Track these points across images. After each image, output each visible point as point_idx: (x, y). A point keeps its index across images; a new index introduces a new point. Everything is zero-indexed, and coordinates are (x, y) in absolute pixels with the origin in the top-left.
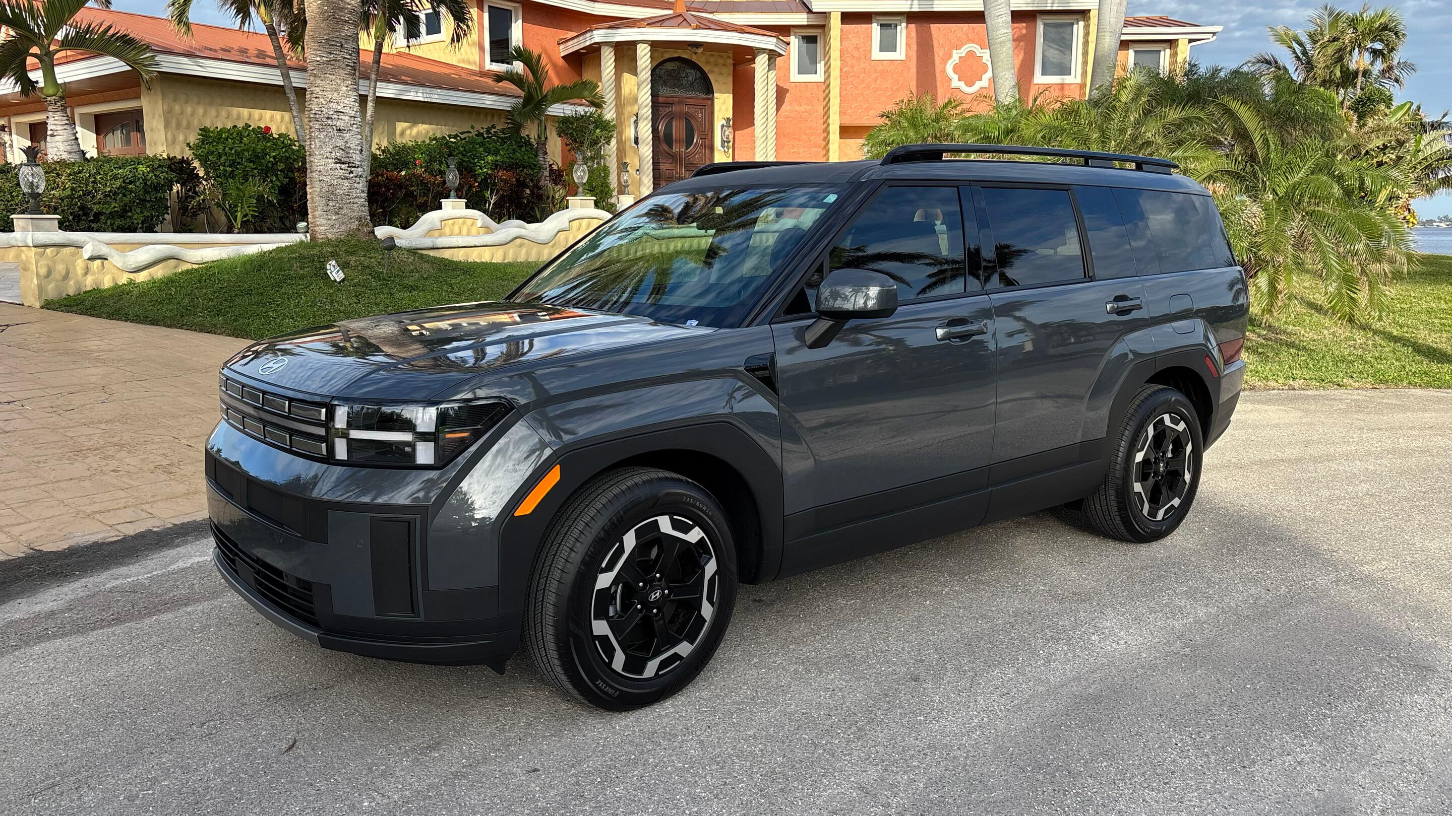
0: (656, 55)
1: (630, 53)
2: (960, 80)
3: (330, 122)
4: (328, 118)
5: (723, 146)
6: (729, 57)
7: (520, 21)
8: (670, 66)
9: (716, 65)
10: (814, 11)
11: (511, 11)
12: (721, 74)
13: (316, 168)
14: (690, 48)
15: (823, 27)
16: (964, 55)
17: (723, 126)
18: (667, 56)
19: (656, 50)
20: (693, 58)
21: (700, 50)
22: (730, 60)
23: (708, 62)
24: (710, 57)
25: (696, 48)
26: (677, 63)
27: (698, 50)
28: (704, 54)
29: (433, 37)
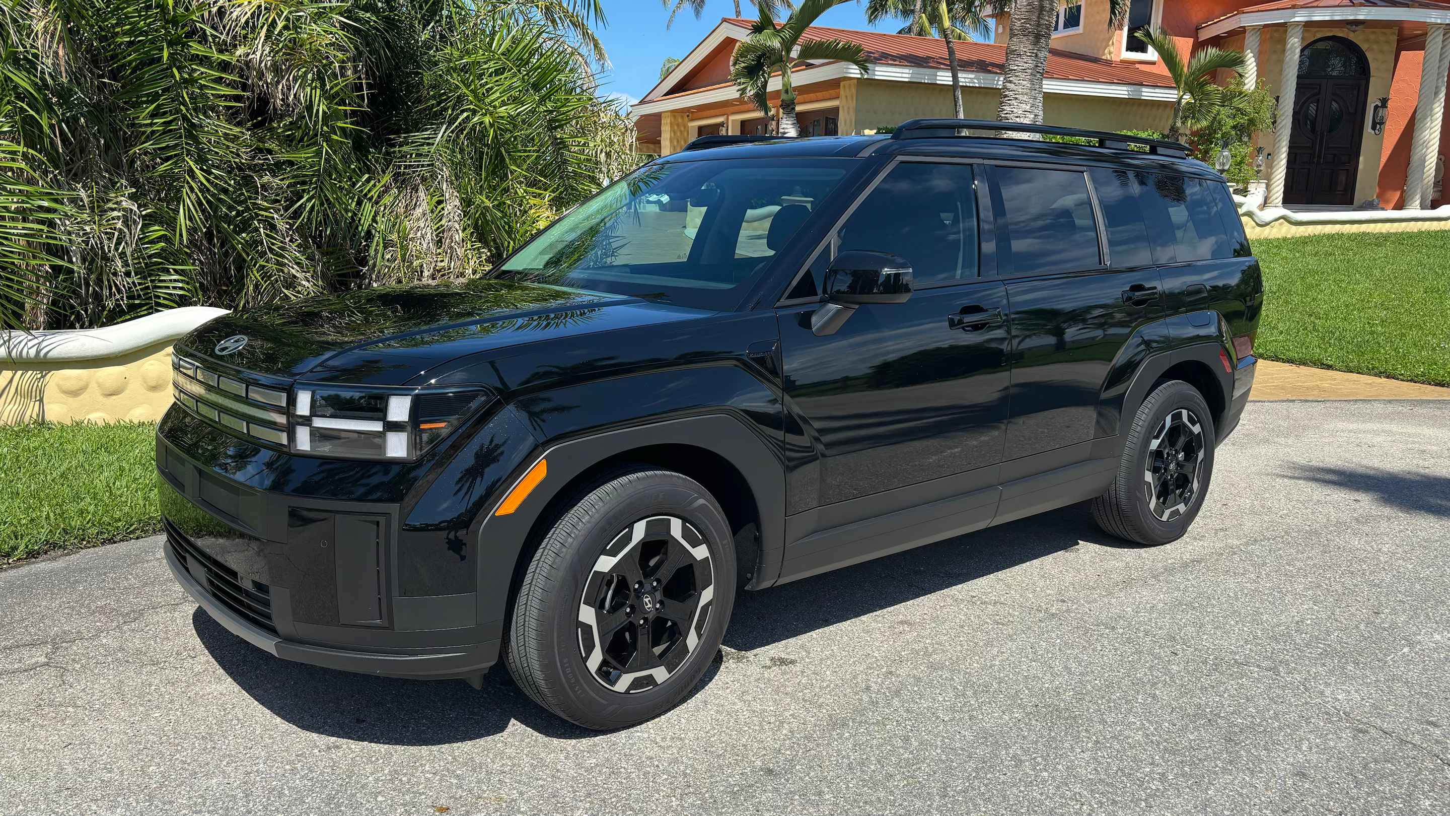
0: (1306, 35)
1: (1279, 35)
5: (1374, 128)
6: (1393, 33)
7: (1161, 10)
8: (1321, 46)
9: (1377, 42)
12: (1381, 52)
14: (1349, 27)
17: (1376, 107)
18: (1319, 36)
19: (1308, 31)
20: (1351, 37)
21: (1360, 27)
22: (1395, 38)
23: (1367, 41)
24: (1372, 37)
25: (1356, 26)
26: (1330, 42)
27: (1357, 28)
28: (1364, 31)
29: (1071, 31)
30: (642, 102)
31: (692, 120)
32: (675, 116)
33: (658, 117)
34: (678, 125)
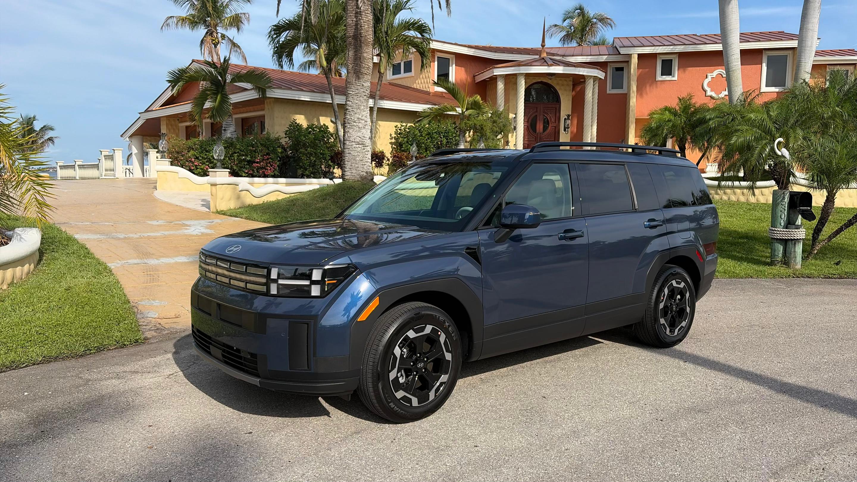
0: (528, 80)
1: (513, 80)
2: (711, 91)
3: (355, 124)
4: (354, 122)
5: (565, 130)
6: (570, 81)
7: (454, 65)
8: (536, 87)
9: (563, 85)
10: (621, 53)
11: (449, 59)
12: (565, 90)
13: (347, 147)
14: (548, 77)
15: (628, 62)
16: (714, 76)
17: (565, 119)
18: (534, 81)
19: (528, 78)
20: (549, 82)
21: (553, 77)
22: (571, 83)
23: (558, 84)
24: (560, 82)
25: (551, 76)
26: (541, 85)
27: (552, 77)
28: (556, 79)
29: (408, 74)
30: (147, 111)
31: (182, 122)
32: (169, 120)
33: (158, 119)
34: (171, 125)
